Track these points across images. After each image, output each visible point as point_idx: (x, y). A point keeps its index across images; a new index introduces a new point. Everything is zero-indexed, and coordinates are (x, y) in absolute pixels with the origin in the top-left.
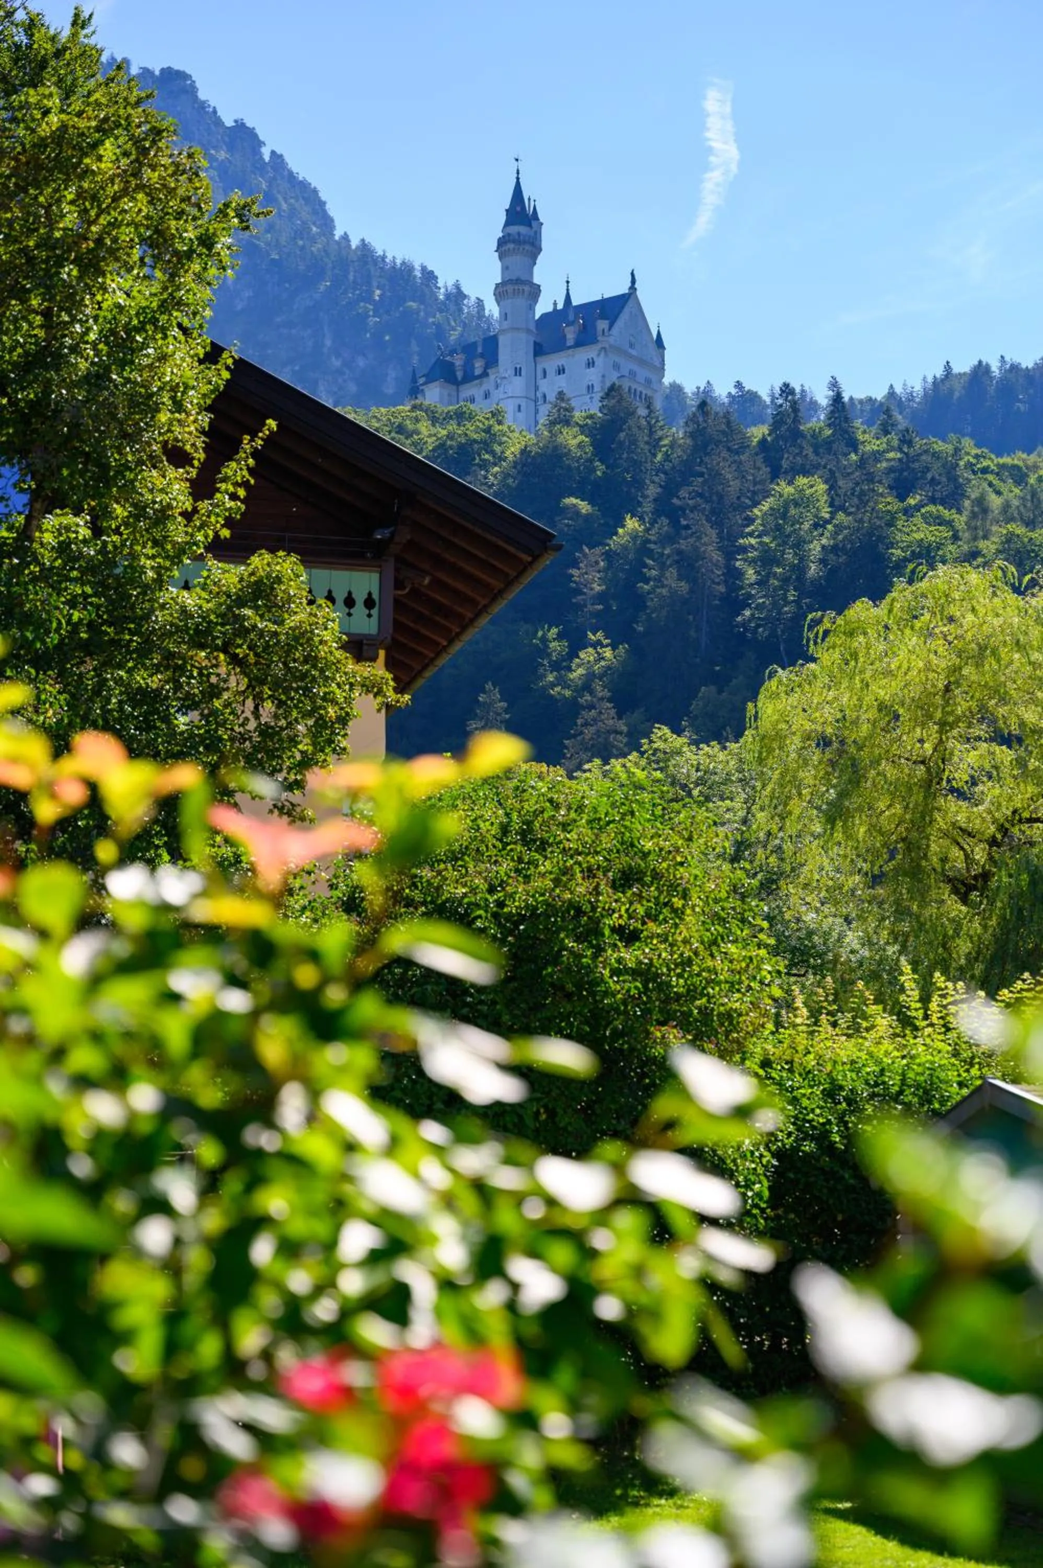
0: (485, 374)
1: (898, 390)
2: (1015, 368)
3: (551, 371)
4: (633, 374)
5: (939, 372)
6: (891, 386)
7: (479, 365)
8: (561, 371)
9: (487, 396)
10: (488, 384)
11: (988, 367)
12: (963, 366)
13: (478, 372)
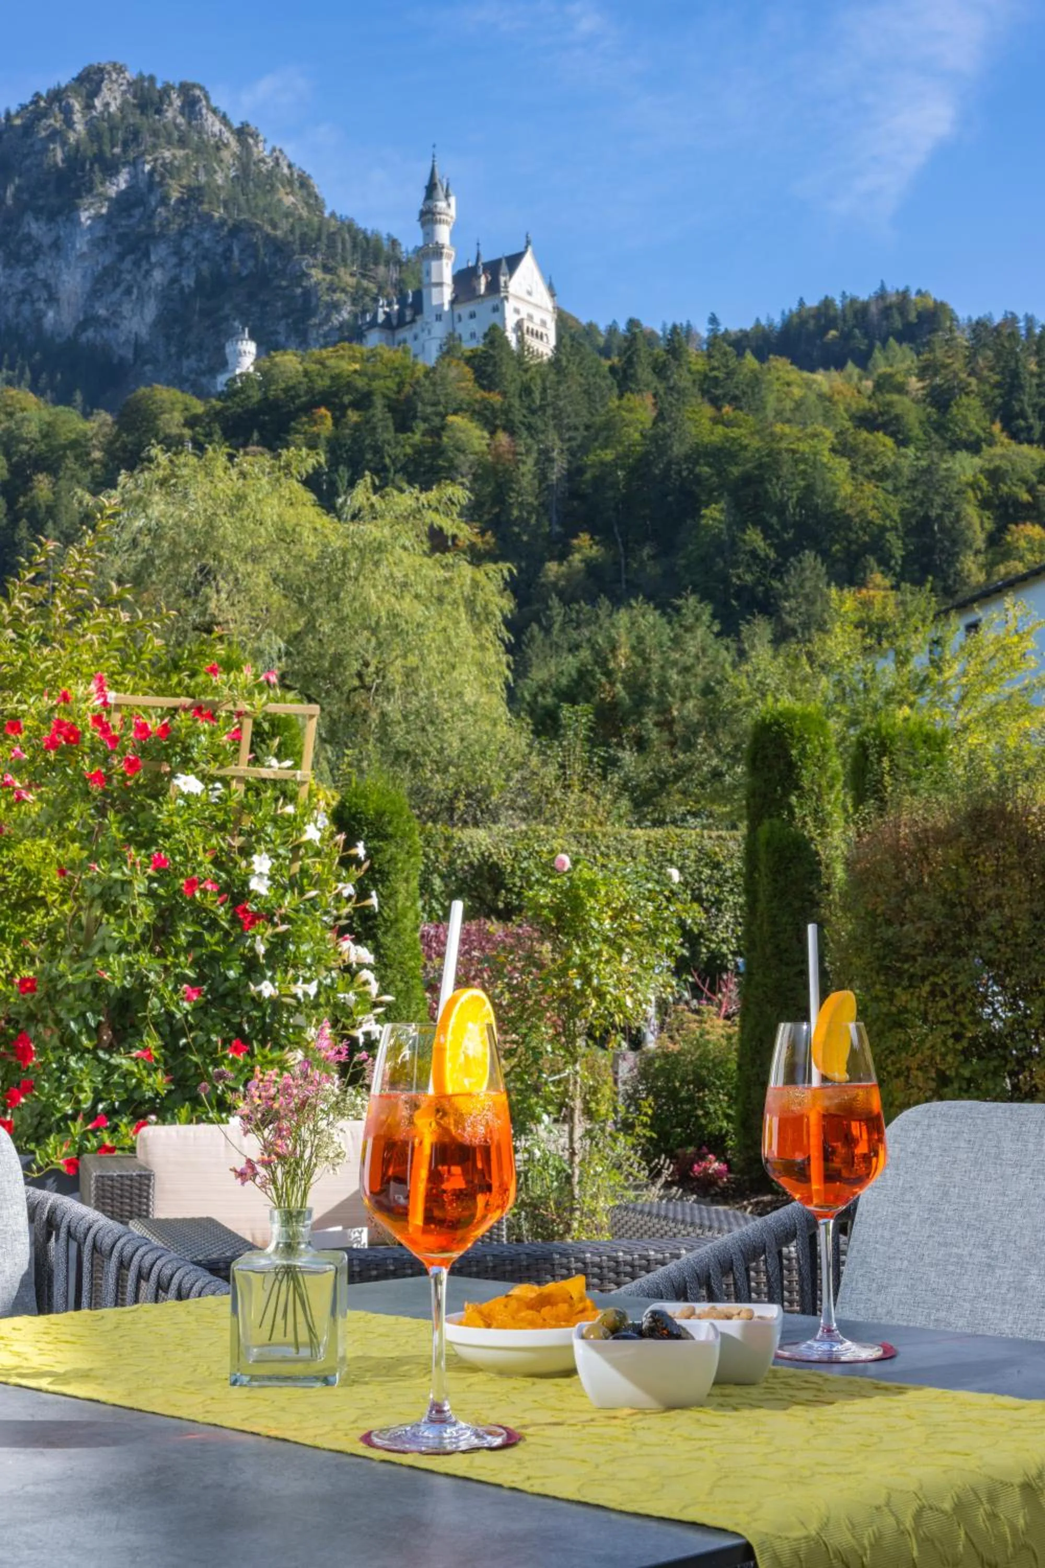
0: (413, 321)
1: (764, 322)
2: (853, 301)
3: (465, 316)
4: (530, 317)
5: (795, 307)
6: (758, 320)
7: (408, 313)
8: (472, 316)
9: (416, 338)
10: (416, 328)
11: (833, 301)
12: (812, 302)
13: (408, 319)
